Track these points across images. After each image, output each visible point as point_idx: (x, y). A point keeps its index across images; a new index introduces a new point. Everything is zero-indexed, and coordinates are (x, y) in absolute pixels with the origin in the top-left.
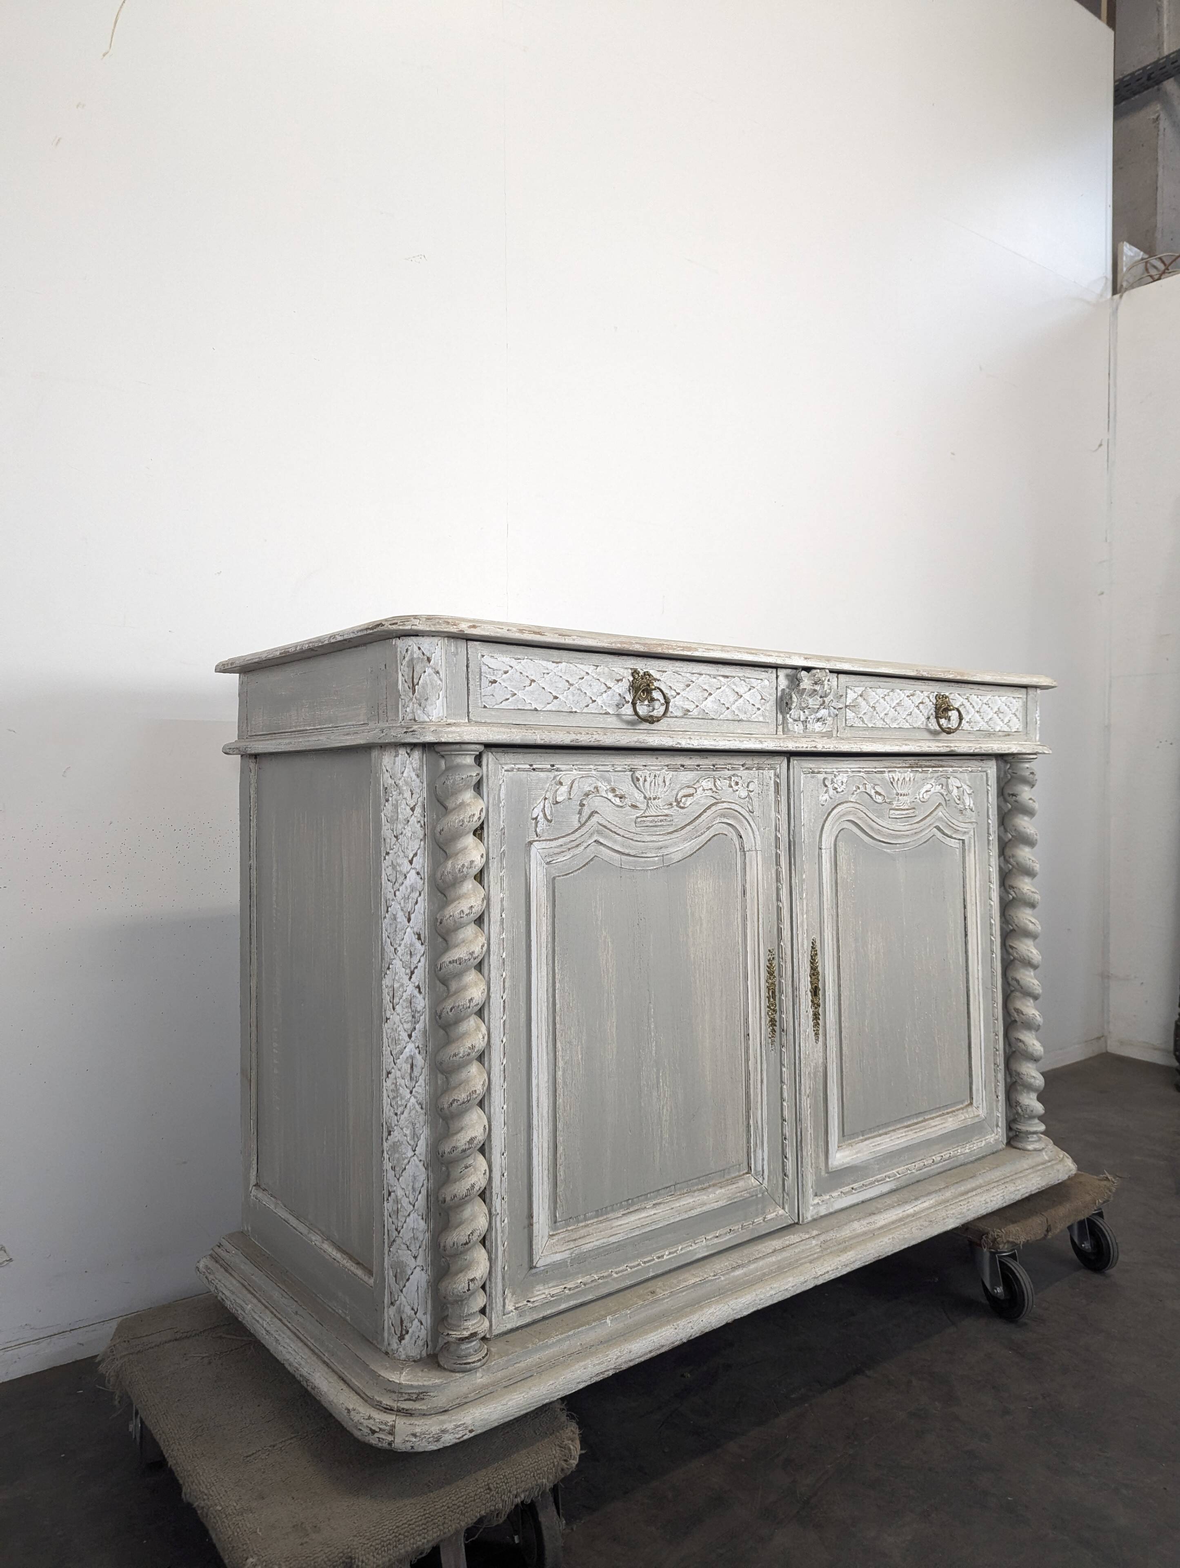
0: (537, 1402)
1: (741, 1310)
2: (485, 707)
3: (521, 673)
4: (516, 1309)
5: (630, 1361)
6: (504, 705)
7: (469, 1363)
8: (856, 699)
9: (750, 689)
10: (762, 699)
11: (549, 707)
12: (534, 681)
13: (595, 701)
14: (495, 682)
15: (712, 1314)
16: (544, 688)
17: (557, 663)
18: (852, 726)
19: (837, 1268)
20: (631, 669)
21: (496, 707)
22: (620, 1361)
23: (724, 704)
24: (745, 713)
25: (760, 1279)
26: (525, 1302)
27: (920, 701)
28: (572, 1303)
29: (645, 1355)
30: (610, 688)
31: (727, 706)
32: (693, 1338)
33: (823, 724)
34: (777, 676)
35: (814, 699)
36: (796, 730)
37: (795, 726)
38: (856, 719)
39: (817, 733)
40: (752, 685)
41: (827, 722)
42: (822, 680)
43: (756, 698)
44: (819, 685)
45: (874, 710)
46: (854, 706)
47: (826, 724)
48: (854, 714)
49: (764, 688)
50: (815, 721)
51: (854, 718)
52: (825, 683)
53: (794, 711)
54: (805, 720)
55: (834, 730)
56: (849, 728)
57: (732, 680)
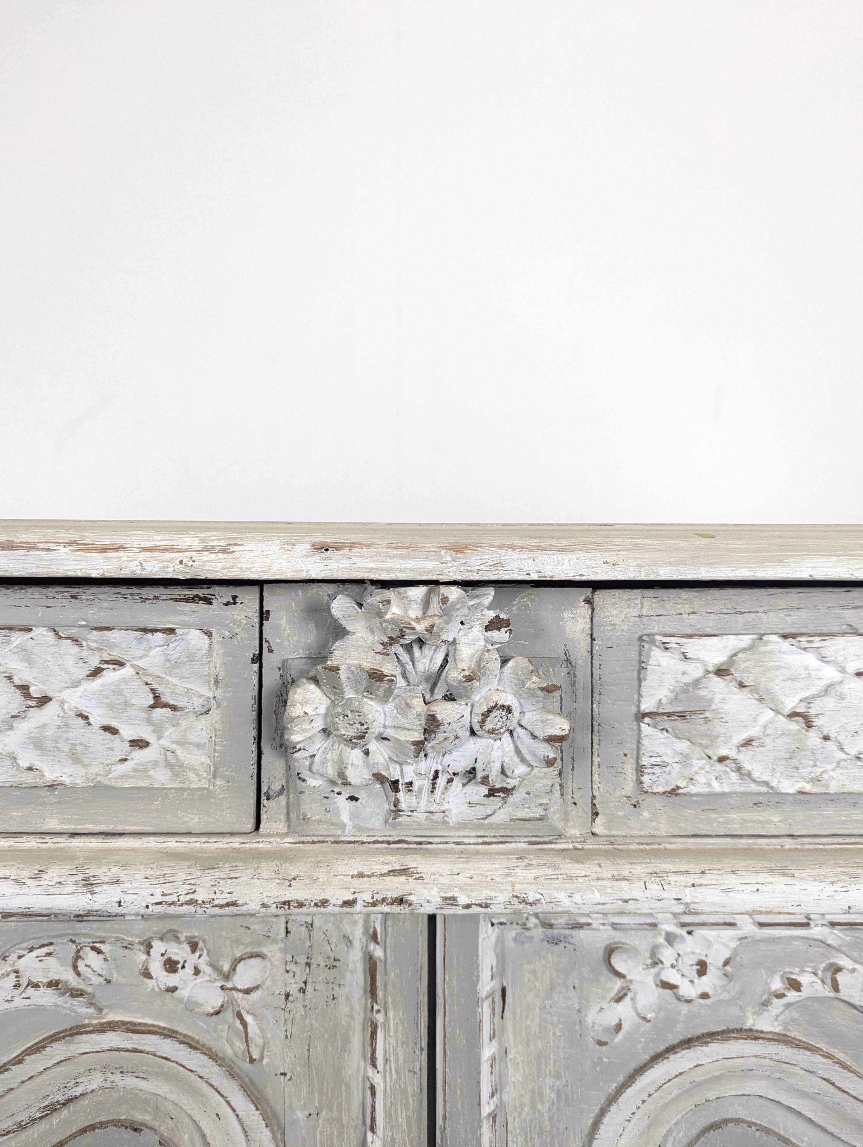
8: (696, 683)
9: (96, 672)
10: (158, 703)
18: (674, 792)
24: (76, 760)
33: (492, 793)
34: (263, 615)
35: (390, 706)
36: (345, 818)
37: (341, 801)
38: (697, 764)
39: (463, 825)
40: (115, 654)
41: (510, 783)
42: (420, 628)
43: (127, 704)
44: (408, 648)
45: (809, 725)
46: (682, 716)
47: (507, 791)
48: (683, 746)
49: (178, 664)
50: (442, 781)
51: (685, 760)
52: (464, 640)
53: (319, 746)
54: (379, 778)
55: (573, 812)
56: (658, 803)
57: (18, 639)
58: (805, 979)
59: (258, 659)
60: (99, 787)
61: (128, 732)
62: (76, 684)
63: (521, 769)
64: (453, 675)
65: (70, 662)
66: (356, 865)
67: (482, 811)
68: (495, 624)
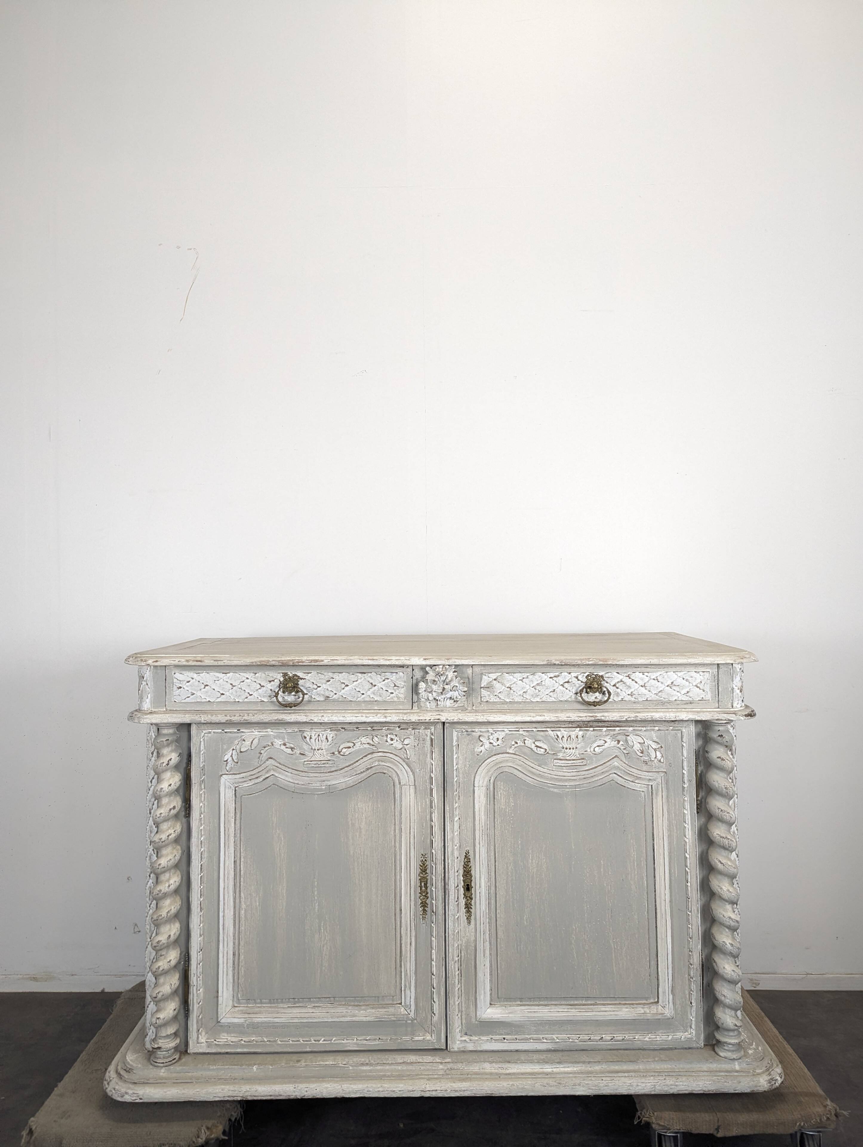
0: (185, 1098)
1: (349, 1093)
2: (175, 702)
3: (199, 681)
4: (206, 1042)
5: (255, 1096)
6: (188, 700)
7: (156, 1062)
8: (491, 682)
9: (384, 680)
10: (395, 686)
11: (219, 700)
12: (207, 685)
13: (252, 695)
14: (180, 688)
15: (327, 1088)
16: (214, 689)
17: (226, 673)
18: (487, 702)
19: (446, 1091)
20: (283, 673)
21: (183, 701)
22: (247, 1094)
23: (359, 691)
24: (380, 696)
25: (381, 1078)
26: (213, 1040)
27: (566, 680)
28: (245, 1050)
29: (266, 1096)
30: (263, 686)
31: (362, 692)
32: (305, 1097)
33: (455, 701)
34: (413, 670)
35: (437, 686)
36: (428, 706)
37: (428, 703)
38: (491, 696)
39: (449, 707)
40: (387, 677)
41: (458, 700)
42: (442, 673)
43: (390, 686)
44: (440, 676)
45: (511, 689)
46: (488, 688)
47: (457, 701)
48: (489, 693)
49: (398, 679)
50: (446, 699)
51: (489, 696)
52: (449, 674)
53: (424, 693)
54: (435, 699)
55: (469, 705)
56: (485, 703)
57: (369, 674)
58: (518, 742)
59: (412, 678)
60: (385, 701)
61: (390, 691)
62: (380, 683)
63: (460, 697)
64: (447, 681)
65: (379, 679)
66: (431, 714)
67: (453, 705)
68: (455, 672)
